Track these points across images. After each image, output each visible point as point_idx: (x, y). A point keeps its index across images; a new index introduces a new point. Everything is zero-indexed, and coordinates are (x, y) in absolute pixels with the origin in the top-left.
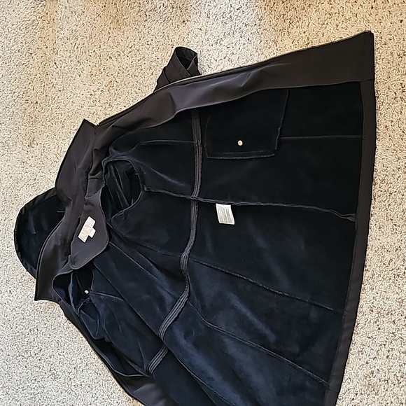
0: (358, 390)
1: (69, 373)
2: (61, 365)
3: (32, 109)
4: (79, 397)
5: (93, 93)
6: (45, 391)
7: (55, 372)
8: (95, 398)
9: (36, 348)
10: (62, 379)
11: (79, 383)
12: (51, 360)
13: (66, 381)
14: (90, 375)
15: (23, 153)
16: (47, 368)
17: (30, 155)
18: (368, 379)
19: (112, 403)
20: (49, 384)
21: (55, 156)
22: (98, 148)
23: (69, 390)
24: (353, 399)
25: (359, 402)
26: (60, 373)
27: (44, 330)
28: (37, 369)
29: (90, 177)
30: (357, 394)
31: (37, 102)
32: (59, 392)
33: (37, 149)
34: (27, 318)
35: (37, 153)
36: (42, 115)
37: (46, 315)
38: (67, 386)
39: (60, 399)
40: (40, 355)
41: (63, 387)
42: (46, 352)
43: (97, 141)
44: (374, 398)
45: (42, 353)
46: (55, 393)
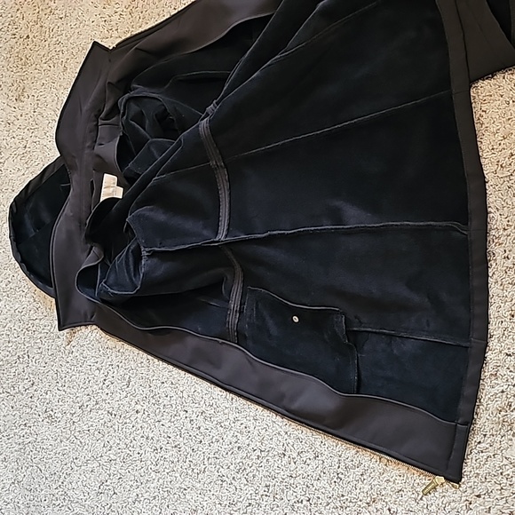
0: (487, 429)
1: (72, 414)
2: (61, 403)
3: (22, 47)
4: (86, 447)
5: (107, 18)
6: (39, 439)
7: (52, 413)
8: (108, 448)
9: (26, 381)
10: (62, 423)
11: (85, 428)
12: (47, 397)
13: (68, 425)
14: (102, 416)
15: (9, 110)
16: (41, 408)
17: (19, 112)
18: (503, 413)
19: (131, 453)
20: (45, 430)
21: (53, 113)
22: (114, 80)
23: (72, 438)
24: (479, 443)
25: (488, 446)
26: (60, 415)
27: (37, 357)
28: (28, 410)
29: (100, 122)
30: (485, 435)
31: (28, 37)
32: (59, 440)
33: (28, 104)
34: (14, 340)
35: (29, 109)
36: (36, 54)
37: (40, 336)
38: (69, 432)
39: (59, 450)
40: (32, 390)
41: (64, 434)
42: (40, 386)
43: (113, 72)
44: (511, 440)
45: (35, 387)
46: (52, 443)
